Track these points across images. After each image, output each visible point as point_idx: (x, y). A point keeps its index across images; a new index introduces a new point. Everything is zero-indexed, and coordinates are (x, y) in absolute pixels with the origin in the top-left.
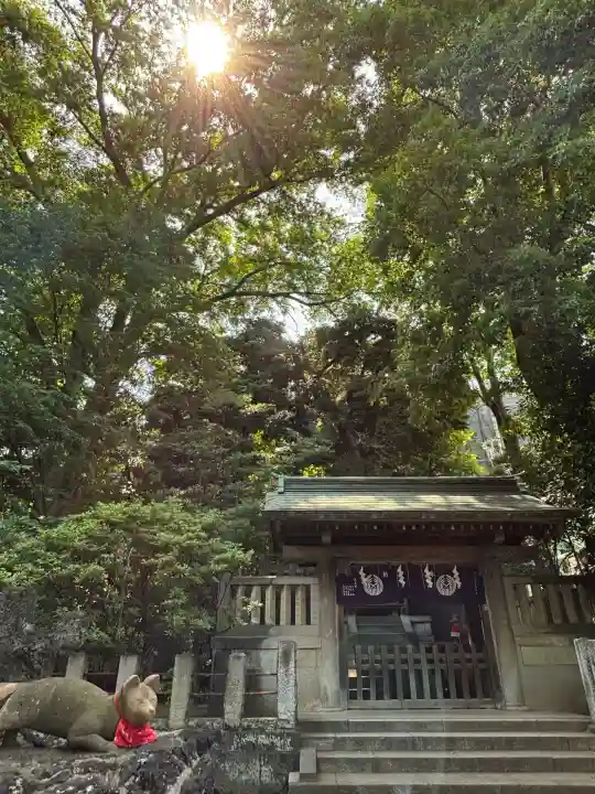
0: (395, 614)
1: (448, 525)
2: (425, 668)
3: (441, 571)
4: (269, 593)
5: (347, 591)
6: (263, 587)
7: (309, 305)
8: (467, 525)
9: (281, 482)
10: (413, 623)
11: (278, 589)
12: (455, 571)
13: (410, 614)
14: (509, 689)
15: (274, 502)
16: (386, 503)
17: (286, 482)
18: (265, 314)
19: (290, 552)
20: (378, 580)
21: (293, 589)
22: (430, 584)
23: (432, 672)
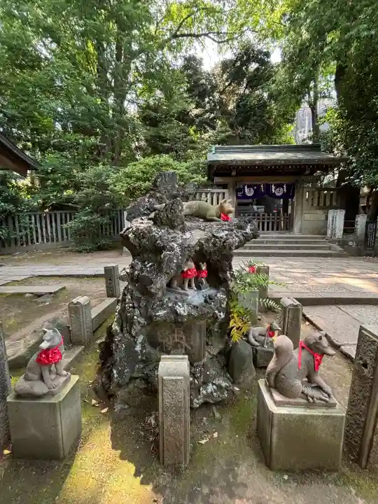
1: (288, 166)
2: (266, 221)
3: (278, 186)
4: (209, 195)
5: (240, 194)
6: (207, 193)
8: (296, 166)
9: (213, 149)
10: (258, 208)
11: (212, 194)
12: (285, 186)
13: (257, 205)
14: (296, 228)
15: (212, 157)
16: (260, 157)
17: (216, 149)
19: (217, 180)
20: (252, 190)
21: (219, 193)
22: (273, 191)
23: (268, 223)
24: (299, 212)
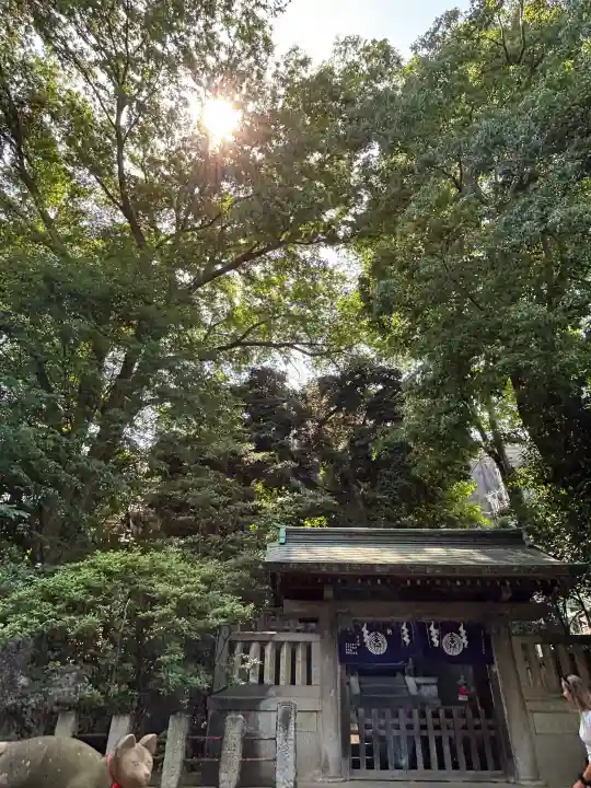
0: (399, 676)
1: (453, 580)
2: (432, 735)
3: (447, 628)
4: (269, 650)
5: (350, 650)
6: (263, 644)
7: (311, 355)
8: (473, 580)
9: (282, 533)
10: (419, 686)
11: (278, 647)
12: (461, 628)
13: (415, 675)
14: (522, 761)
15: (274, 554)
16: (387, 556)
17: (288, 532)
18: (267, 364)
19: (291, 606)
20: (381, 637)
21: (294, 645)
22: (437, 644)
23: (439, 741)
24: (516, 703)
